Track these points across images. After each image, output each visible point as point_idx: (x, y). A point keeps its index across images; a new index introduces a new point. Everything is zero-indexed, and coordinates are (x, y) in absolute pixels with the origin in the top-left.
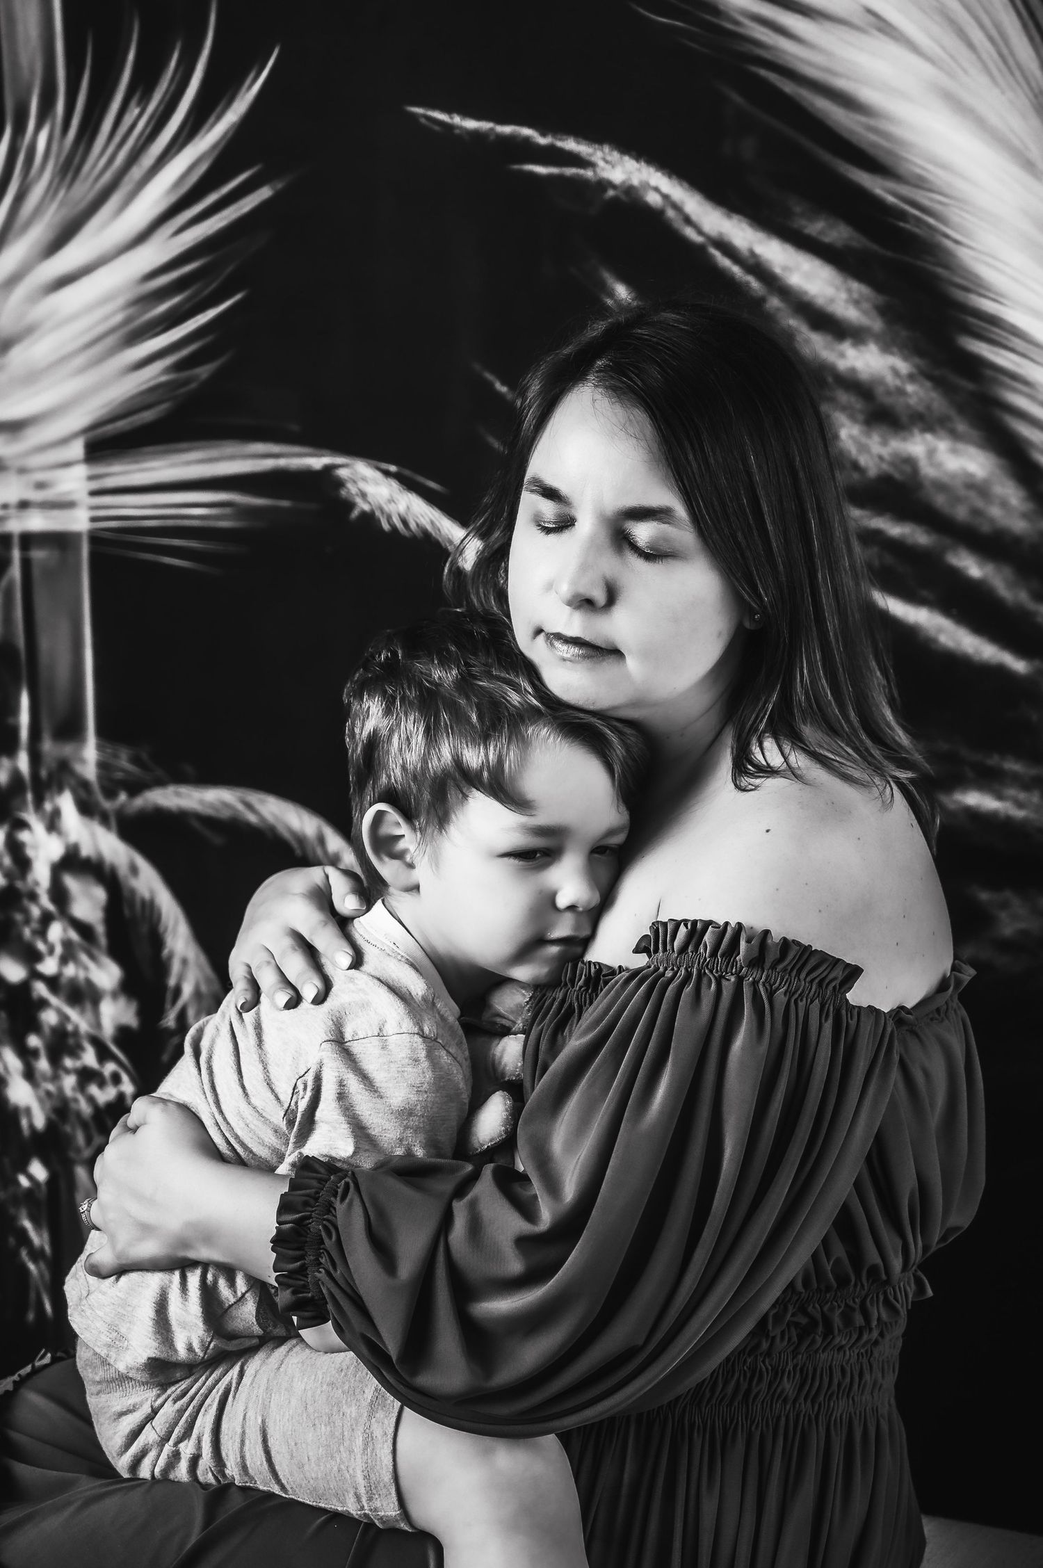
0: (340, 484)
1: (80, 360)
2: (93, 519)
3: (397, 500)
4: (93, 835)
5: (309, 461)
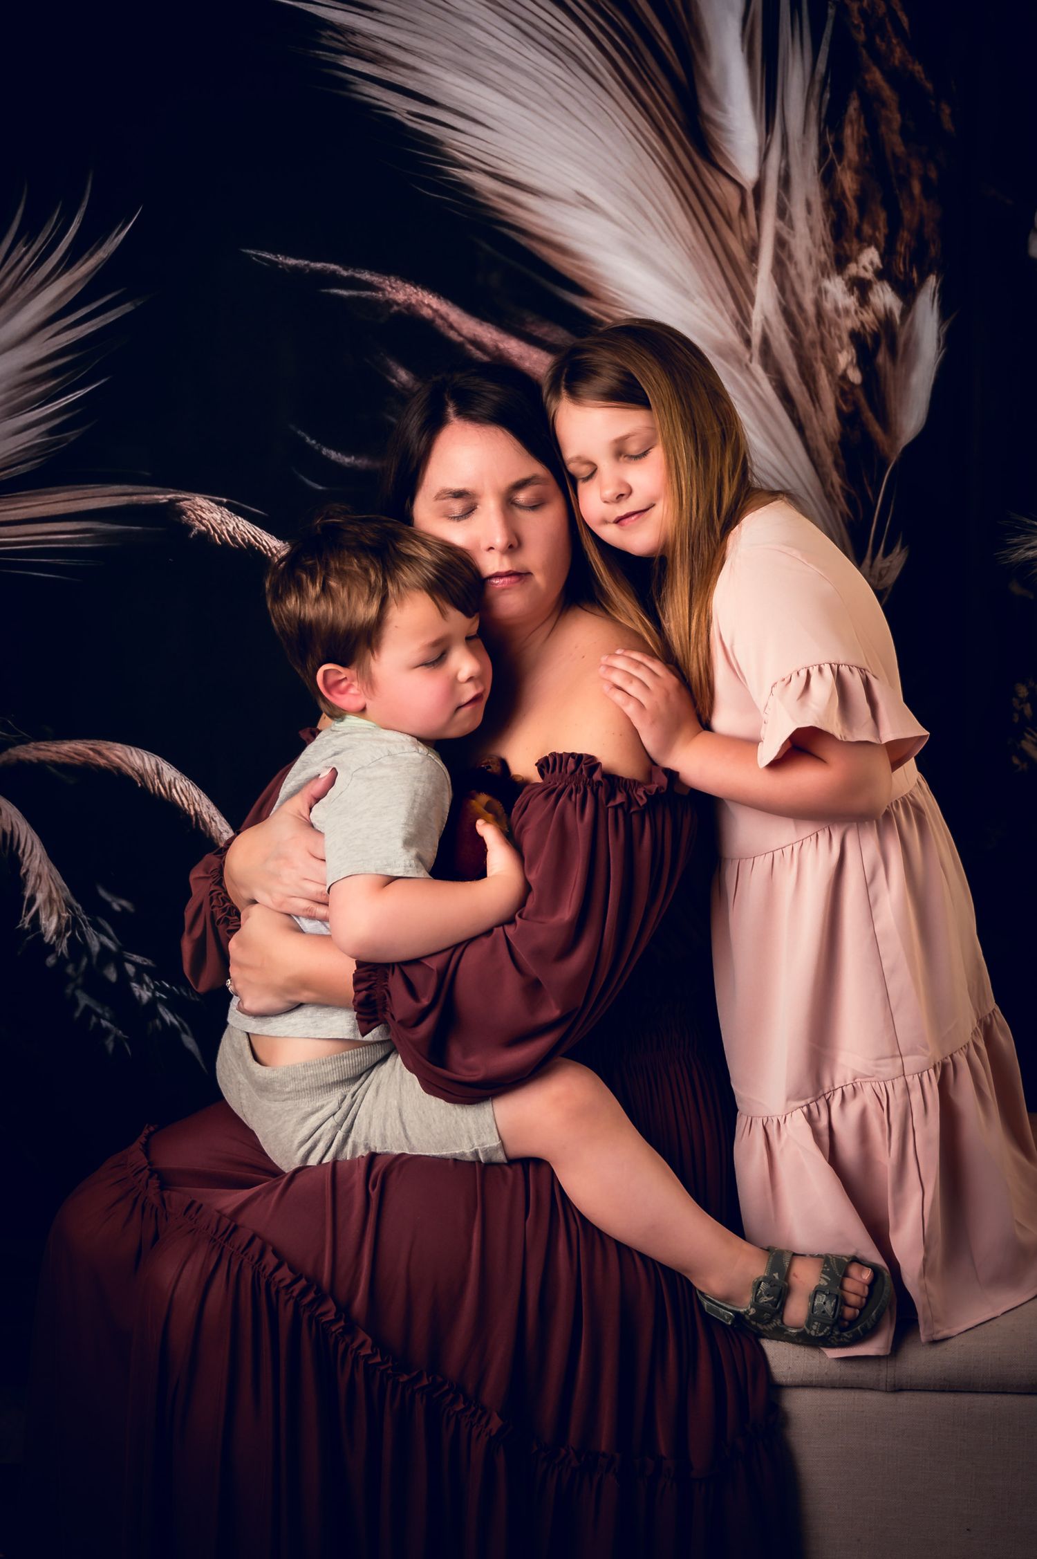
0: (183, 512)
3: (227, 523)
5: (157, 497)
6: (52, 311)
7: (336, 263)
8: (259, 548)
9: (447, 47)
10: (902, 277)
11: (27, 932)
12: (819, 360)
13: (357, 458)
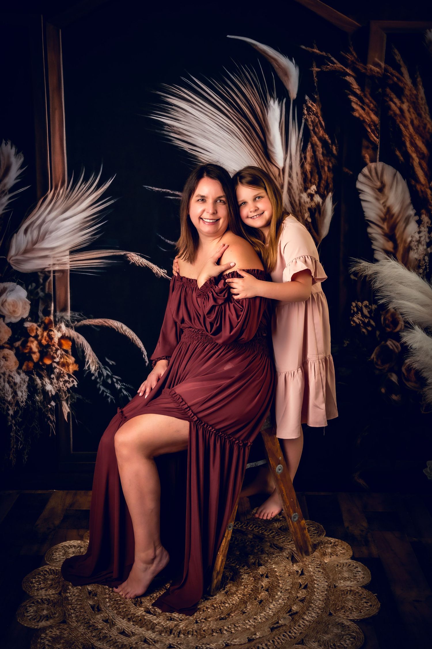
0: (128, 257)
1: (69, 235)
2: (71, 267)
3: (140, 260)
4: (69, 331)
5: (121, 253)
6: (92, 203)
7: (169, 190)
8: (149, 267)
9: (200, 131)
10: (322, 193)
11: (87, 370)
12: (300, 215)
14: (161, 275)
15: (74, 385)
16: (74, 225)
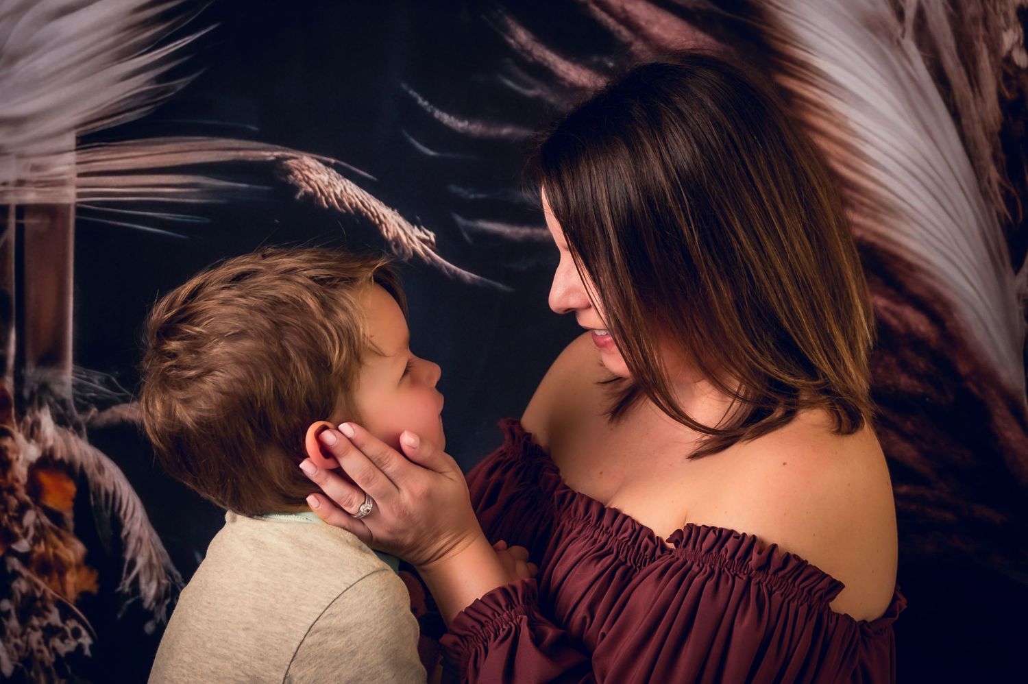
0: (289, 171)
1: (75, 72)
2: (79, 195)
3: (334, 185)
4: (66, 441)
5: (264, 153)
8: (366, 214)
11: (127, 596)
12: (981, 38)
13: (471, 123)
14: (414, 251)
15: (80, 647)
16: (95, 36)
